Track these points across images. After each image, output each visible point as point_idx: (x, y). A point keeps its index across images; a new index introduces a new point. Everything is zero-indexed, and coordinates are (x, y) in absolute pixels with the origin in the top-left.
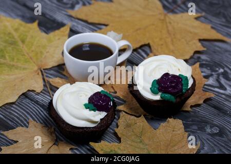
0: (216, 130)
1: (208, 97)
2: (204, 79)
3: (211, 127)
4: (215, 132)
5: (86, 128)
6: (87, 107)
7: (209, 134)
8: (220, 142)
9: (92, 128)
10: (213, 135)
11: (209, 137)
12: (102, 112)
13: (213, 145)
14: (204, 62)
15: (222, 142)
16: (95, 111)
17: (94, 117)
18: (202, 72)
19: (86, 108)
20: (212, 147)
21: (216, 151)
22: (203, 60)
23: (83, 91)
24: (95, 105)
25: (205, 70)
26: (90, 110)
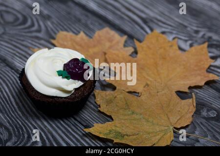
0: (213, 114)
1: (212, 79)
2: (210, 60)
3: (208, 111)
4: (212, 116)
5: (56, 97)
6: (60, 73)
7: (204, 118)
8: (215, 128)
9: (64, 98)
10: (208, 119)
11: (204, 121)
12: (77, 81)
13: (206, 130)
14: (215, 43)
15: (217, 127)
16: (68, 79)
17: (67, 86)
18: (210, 52)
19: (59, 75)
20: (205, 132)
21: (209, 136)
22: (214, 40)
23: (59, 57)
24: (69, 73)
25: (214, 50)
26: (63, 78)
